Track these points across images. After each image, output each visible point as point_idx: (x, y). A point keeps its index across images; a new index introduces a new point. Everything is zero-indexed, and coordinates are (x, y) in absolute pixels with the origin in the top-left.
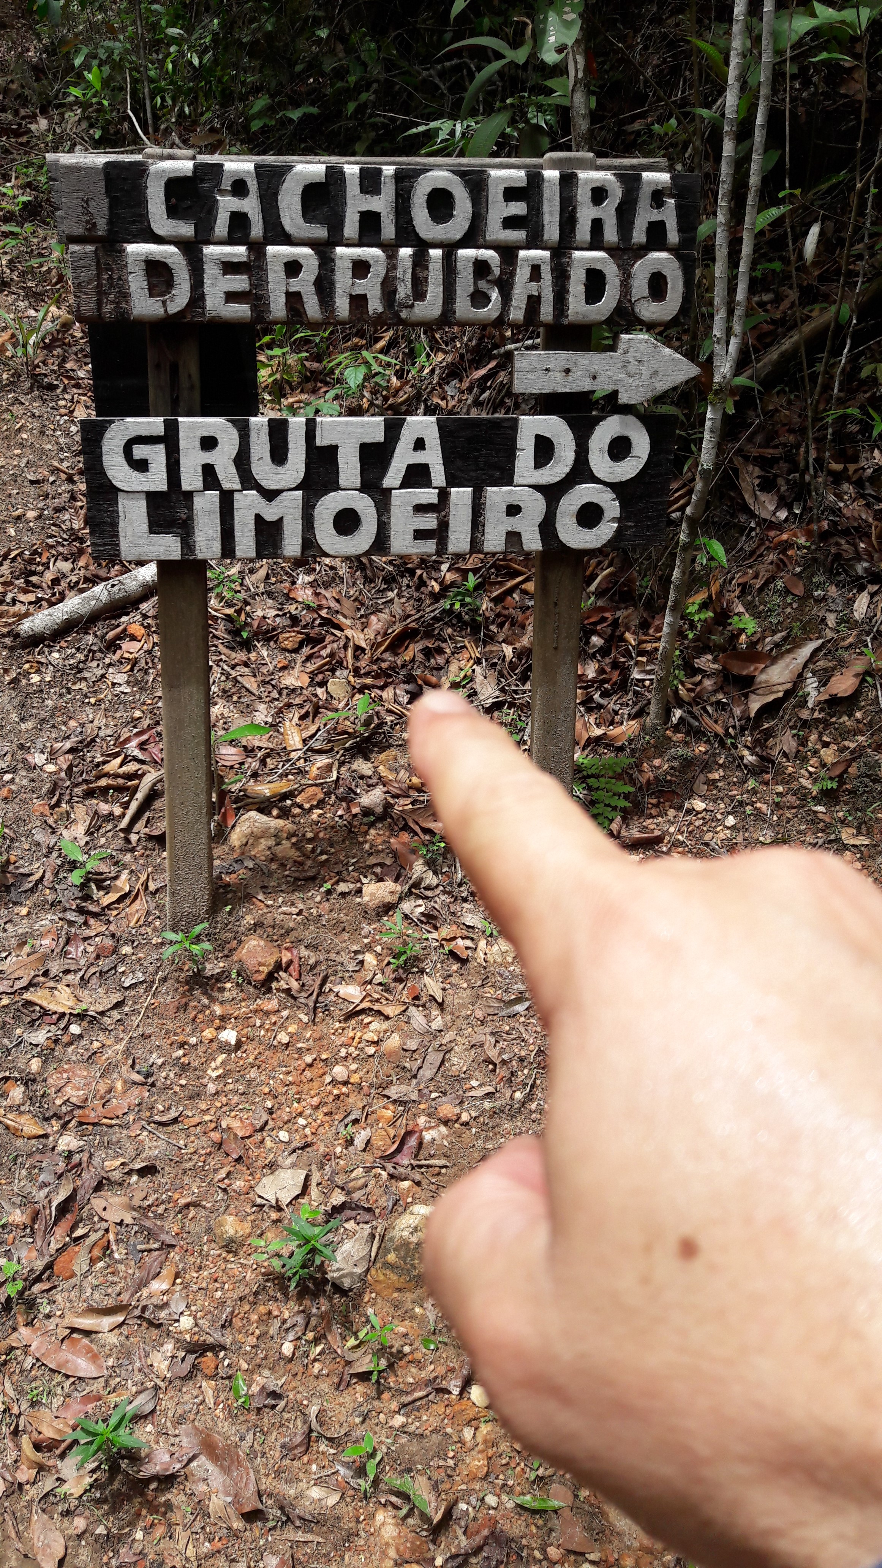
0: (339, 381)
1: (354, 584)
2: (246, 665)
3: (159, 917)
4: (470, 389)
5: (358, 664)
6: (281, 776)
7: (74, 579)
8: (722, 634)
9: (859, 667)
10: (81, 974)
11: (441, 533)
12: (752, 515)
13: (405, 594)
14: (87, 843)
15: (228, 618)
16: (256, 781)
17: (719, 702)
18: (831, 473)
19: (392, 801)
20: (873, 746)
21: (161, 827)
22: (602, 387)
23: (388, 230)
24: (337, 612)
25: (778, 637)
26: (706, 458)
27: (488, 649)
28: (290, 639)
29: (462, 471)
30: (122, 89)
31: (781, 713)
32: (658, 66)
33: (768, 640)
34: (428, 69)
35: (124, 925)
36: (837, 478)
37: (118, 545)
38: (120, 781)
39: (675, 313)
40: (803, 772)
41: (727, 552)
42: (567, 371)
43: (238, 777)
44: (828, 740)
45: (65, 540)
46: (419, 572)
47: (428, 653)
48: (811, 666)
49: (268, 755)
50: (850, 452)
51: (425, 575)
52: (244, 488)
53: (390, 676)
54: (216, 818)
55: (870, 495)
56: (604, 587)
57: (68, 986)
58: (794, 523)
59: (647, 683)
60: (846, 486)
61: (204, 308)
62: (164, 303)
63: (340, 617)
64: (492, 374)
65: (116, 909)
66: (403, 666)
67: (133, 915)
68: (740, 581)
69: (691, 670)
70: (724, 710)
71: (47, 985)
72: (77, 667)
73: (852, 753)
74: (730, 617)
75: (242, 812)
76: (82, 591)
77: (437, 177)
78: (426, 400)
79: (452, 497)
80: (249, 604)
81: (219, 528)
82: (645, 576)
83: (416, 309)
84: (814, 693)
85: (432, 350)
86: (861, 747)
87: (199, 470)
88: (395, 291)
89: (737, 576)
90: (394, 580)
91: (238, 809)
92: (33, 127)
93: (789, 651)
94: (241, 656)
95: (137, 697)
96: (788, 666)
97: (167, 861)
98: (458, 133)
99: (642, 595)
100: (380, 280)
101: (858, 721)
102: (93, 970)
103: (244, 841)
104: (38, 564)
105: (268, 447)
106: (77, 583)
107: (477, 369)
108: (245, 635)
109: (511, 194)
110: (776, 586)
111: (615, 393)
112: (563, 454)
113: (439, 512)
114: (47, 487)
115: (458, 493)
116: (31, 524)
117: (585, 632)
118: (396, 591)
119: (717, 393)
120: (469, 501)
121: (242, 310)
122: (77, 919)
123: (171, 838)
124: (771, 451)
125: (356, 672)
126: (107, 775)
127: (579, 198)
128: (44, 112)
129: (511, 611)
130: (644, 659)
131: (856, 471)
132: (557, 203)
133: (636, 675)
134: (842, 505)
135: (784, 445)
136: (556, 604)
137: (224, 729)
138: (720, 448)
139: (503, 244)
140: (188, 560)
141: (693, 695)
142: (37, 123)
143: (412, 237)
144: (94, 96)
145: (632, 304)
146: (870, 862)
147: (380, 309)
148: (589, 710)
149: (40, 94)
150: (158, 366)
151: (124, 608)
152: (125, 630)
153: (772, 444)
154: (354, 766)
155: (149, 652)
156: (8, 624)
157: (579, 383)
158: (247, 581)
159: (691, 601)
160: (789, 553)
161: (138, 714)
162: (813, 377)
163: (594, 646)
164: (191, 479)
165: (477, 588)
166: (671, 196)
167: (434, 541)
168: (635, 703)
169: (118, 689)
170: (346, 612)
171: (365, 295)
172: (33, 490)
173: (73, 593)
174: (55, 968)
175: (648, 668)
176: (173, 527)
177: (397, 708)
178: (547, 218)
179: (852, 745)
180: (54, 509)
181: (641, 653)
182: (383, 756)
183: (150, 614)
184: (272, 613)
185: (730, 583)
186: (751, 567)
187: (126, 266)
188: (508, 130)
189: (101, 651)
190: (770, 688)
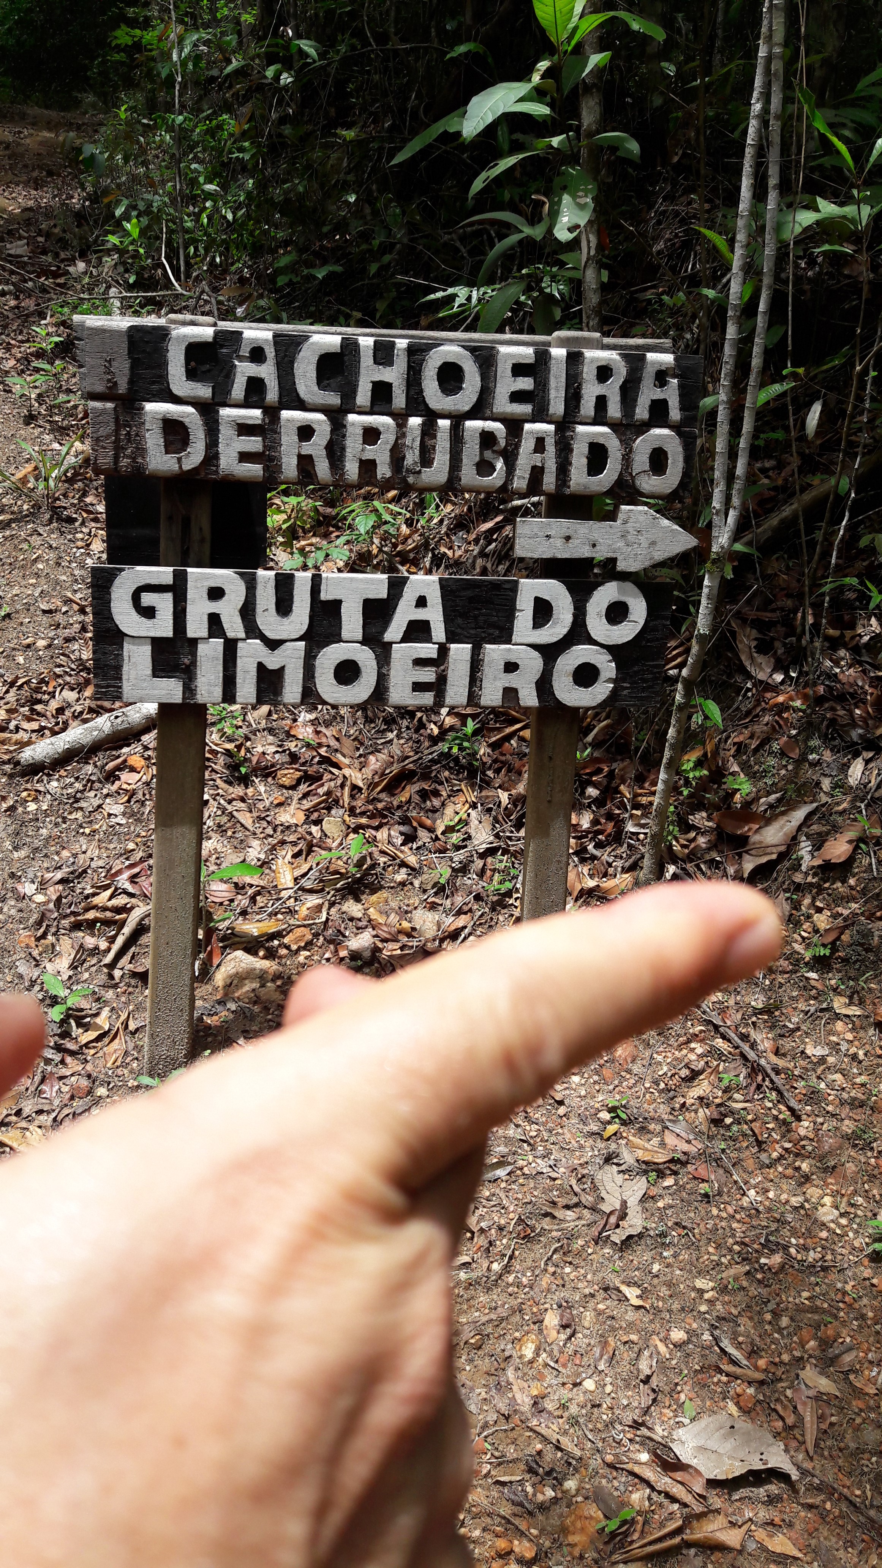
0: (350, 527)
1: (355, 723)
2: (243, 800)
3: (137, 1059)
4: (476, 541)
5: (354, 803)
6: (270, 915)
7: (79, 709)
8: (716, 793)
9: (852, 834)
10: (54, 1115)
11: (439, 686)
12: (749, 676)
13: (404, 735)
14: (70, 977)
15: (228, 753)
16: (245, 919)
17: (713, 860)
18: (827, 638)
19: (380, 945)
20: (867, 914)
21: (145, 964)
22: (601, 554)
23: (399, 400)
24: (336, 751)
25: (773, 798)
26: (703, 624)
27: (484, 793)
28: (288, 775)
29: (463, 629)
30: (159, 238)
31: (775, 875)
32: (670, 240)
33: (763, 800)
34: (450, 233)
35: (101, 1065)
36: (834, 644)
37: (120, 687)
38: (108, 914)
39: (675, 486)
40: (796, 936)
41: (722, 710)
42: (568, 538)
43: (227, 914)
44: (821, 905)
45: (73, 670)
46: (419, 714)
47: (424, 795)
48: (805, 830)
49: (259, 893)
50: (847, 617)
51: (424, 718)
52: (248, 637)
53: (385, 817)
54: (201, 956)
55: (867, 663)
56: (601, 738)
57: (40, 1127)
58: (790, 685)
59: (642, 836)
60: (842, 653)
61: (218, 466)
62: (179, 460)
63: (339, 756)
64: (498, 528)
65: (94, 1047)
66: (399, 807)
67: (111, 1055)
68: (736, 740)
69: (686, 827)
70: (717, 868)
71: (19, 1125)
72: (75, 797)
73: (845, 920)
74: (724, 776)
75: (228, 951)
76: (85, 721)
77: (449, 352)
78: (433, 549)
79: (451, 653)
80: (249, 739)
81: (221, 675)
82: (642, 729)
83: (423, 476)
84: (807, 857)
85: (441, 501)
86: (854, 914)
87: (205, 618)
88: (404, 457)
89: (733, 736)
90: (394, 721)
91: (224, 948)
92: (71, 269)
93: (783, 813)
94: (239, 791)
95: (132, 828)
96: (782, 828)
97: (148, 1000)
98: (474, 300)
99: (637, 749)
100: (389, 447)
101: (852, 888)
102: (66, 1111)
103: (229, 982)
104: (44, 693)
105: (273, 600)
106: (81, 713)
107: (484, 521)
108: (243, 770)
109: (519, 370)
110: (771, 747)
111: (614, 560)
112: (561, 616)
113: (438, 667)
114: (59, 617)
115: (458, 649)
116: (41, 653)
117: (580, 781)
118: (395, 732)
119: (714, 562)
120: (468, 657)
121: (255, 470)
122: (53, 1057)
123: (153, 979)
124: (769, 615)
125: (352, 811)
126: (95, 907)
127: (585, 375)
128: (83, 256)
129: (508, 757)
130: (639, 813)
131: (853, 638)
132: (564, 380)
133: (630, 828)
134: (838, 670)
135: (782, 609)
136: (550, 758)
137: (216, 864)
138: (717, 612)
139: (509, 417)
140: (189, 704)
141: (687, 851)
142: (75, 265)
143: (422, 407)
144: (132, 243)
145: (633, 478)
146: (862, 1034)
147: (389, 474)
148: (583, 861)
149: (81, 239)
150: (170, 518)
151: (126, 739)
152: (125, 761)
153: (770, 607)
154: (345, 908)
155: (147, 784)
156: (9, 752)
157: (579, 550)
158: (249, 717)
159: (686, 758)
160: (785, 715)
161: (131, 846)
162: (812, 544)
163: (590, 797)
164: (196, 627)
165: (476, 733)
166: (674, 377)
167: (432, 694)
168: (628, 856)
169: (114, 820)
170: (345, 751)
171: (374, 461)
172: (45, 620)
173: (76, 723)
174: (28, 1108)
175: (643, 822)
176: (175, 672)
177: (390, 849)
178: (553, 394)
179: (846, 912)
180: (65, 639)
181: (636, 806)
182: (374, 898)
183: (151, 746)
184: (272, 749)
185: (726, 741)
186: (746, 728)
187: (143, 423)
188: (523, 298)
189: (100, 782)
190: (764, 849)
